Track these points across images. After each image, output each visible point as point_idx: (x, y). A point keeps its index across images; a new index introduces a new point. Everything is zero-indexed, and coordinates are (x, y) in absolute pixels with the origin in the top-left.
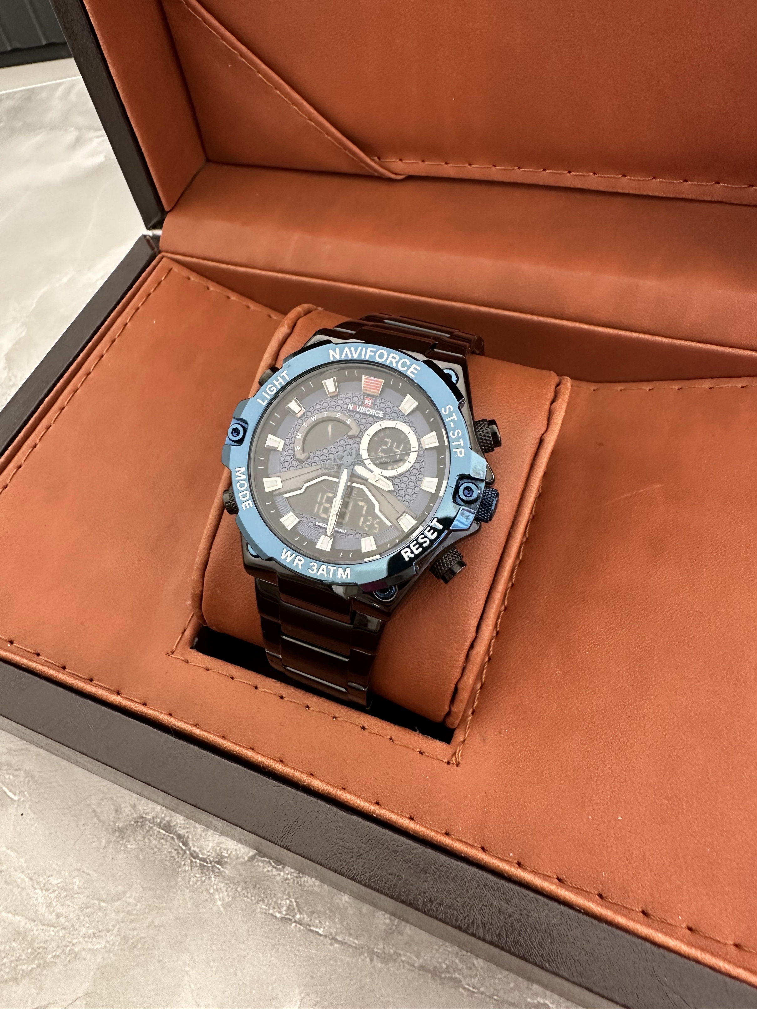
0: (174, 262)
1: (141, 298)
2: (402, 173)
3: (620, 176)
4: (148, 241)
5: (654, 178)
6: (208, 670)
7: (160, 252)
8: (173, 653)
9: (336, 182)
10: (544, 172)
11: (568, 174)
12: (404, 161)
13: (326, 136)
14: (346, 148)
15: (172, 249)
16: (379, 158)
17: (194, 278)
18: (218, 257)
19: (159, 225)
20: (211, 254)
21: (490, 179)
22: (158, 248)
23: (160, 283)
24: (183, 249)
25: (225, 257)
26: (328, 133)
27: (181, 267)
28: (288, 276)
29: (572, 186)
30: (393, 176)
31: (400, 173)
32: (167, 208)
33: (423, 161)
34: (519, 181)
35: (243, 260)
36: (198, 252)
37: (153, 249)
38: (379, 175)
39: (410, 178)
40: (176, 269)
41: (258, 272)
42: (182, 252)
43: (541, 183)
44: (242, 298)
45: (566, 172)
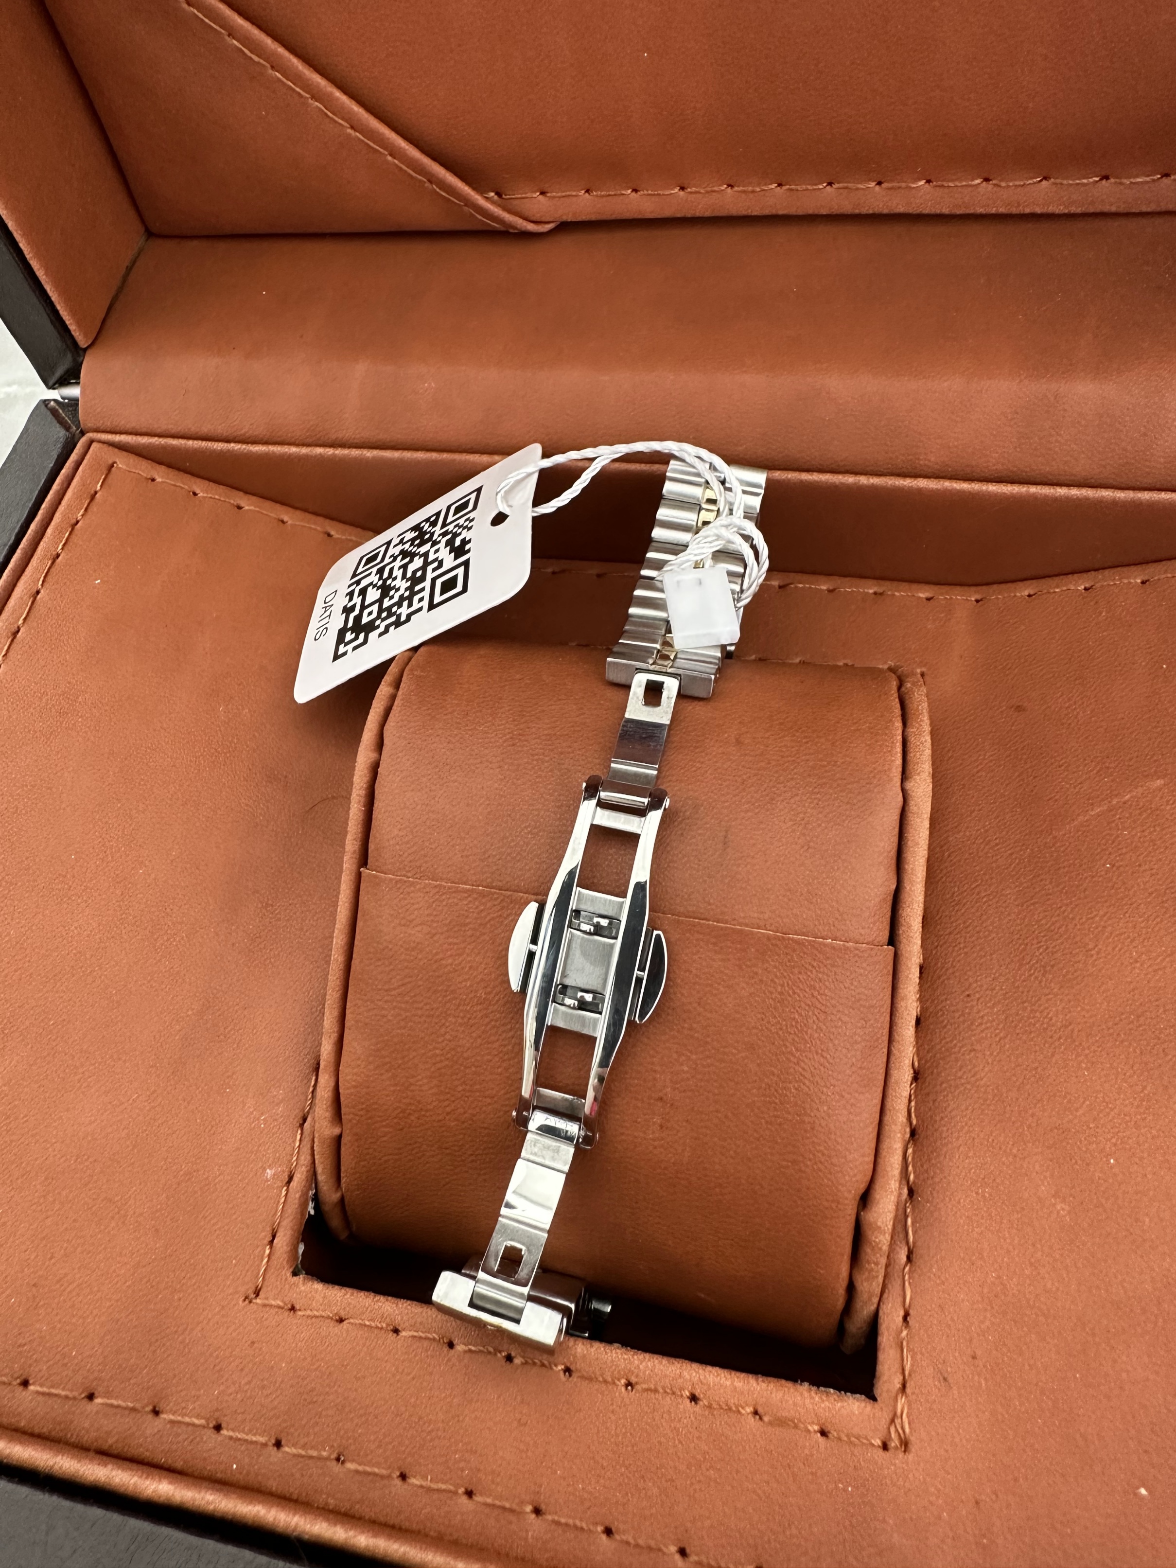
0: (116, 450)
1: (60, 531)
2: (551, 220)
3: (978, 181)
4: (54, 412)
5: (1045, 178)
6: (341, 1320)
7: (83, 433)
8: (257, 1293)
9: (420, 250)
10: (829, 187)
11: (877, 188)
12: (549, 195)
13: (389, 158)
14: (432, 179)
15: (108, 424)
16: (499, 194)
17: (161, 475)
18: (205, 429)
19: (70, 377)
20: (189, 424)
21: (723, 213)
22: (78, 426)
23: (93, 497)
24: (132, 425)
25: (221, 429)
26: (394, 152)
27: (132, 459)
28: (355, 452)
29: (886, 211)
30: (531, 227)
31: (543, 219)
32: (82, 342)
33: (587, 191)
34: (781, 212)
35: (260, 431)
36: (163, 425)
37: (67, 428)
38: (503, 229)
39: (565, 227)
40: (123, 462)
41: (294, 450)
42: (129, 426)
43: (824, 212)
44: (268, 504)
45: (873, 184)
